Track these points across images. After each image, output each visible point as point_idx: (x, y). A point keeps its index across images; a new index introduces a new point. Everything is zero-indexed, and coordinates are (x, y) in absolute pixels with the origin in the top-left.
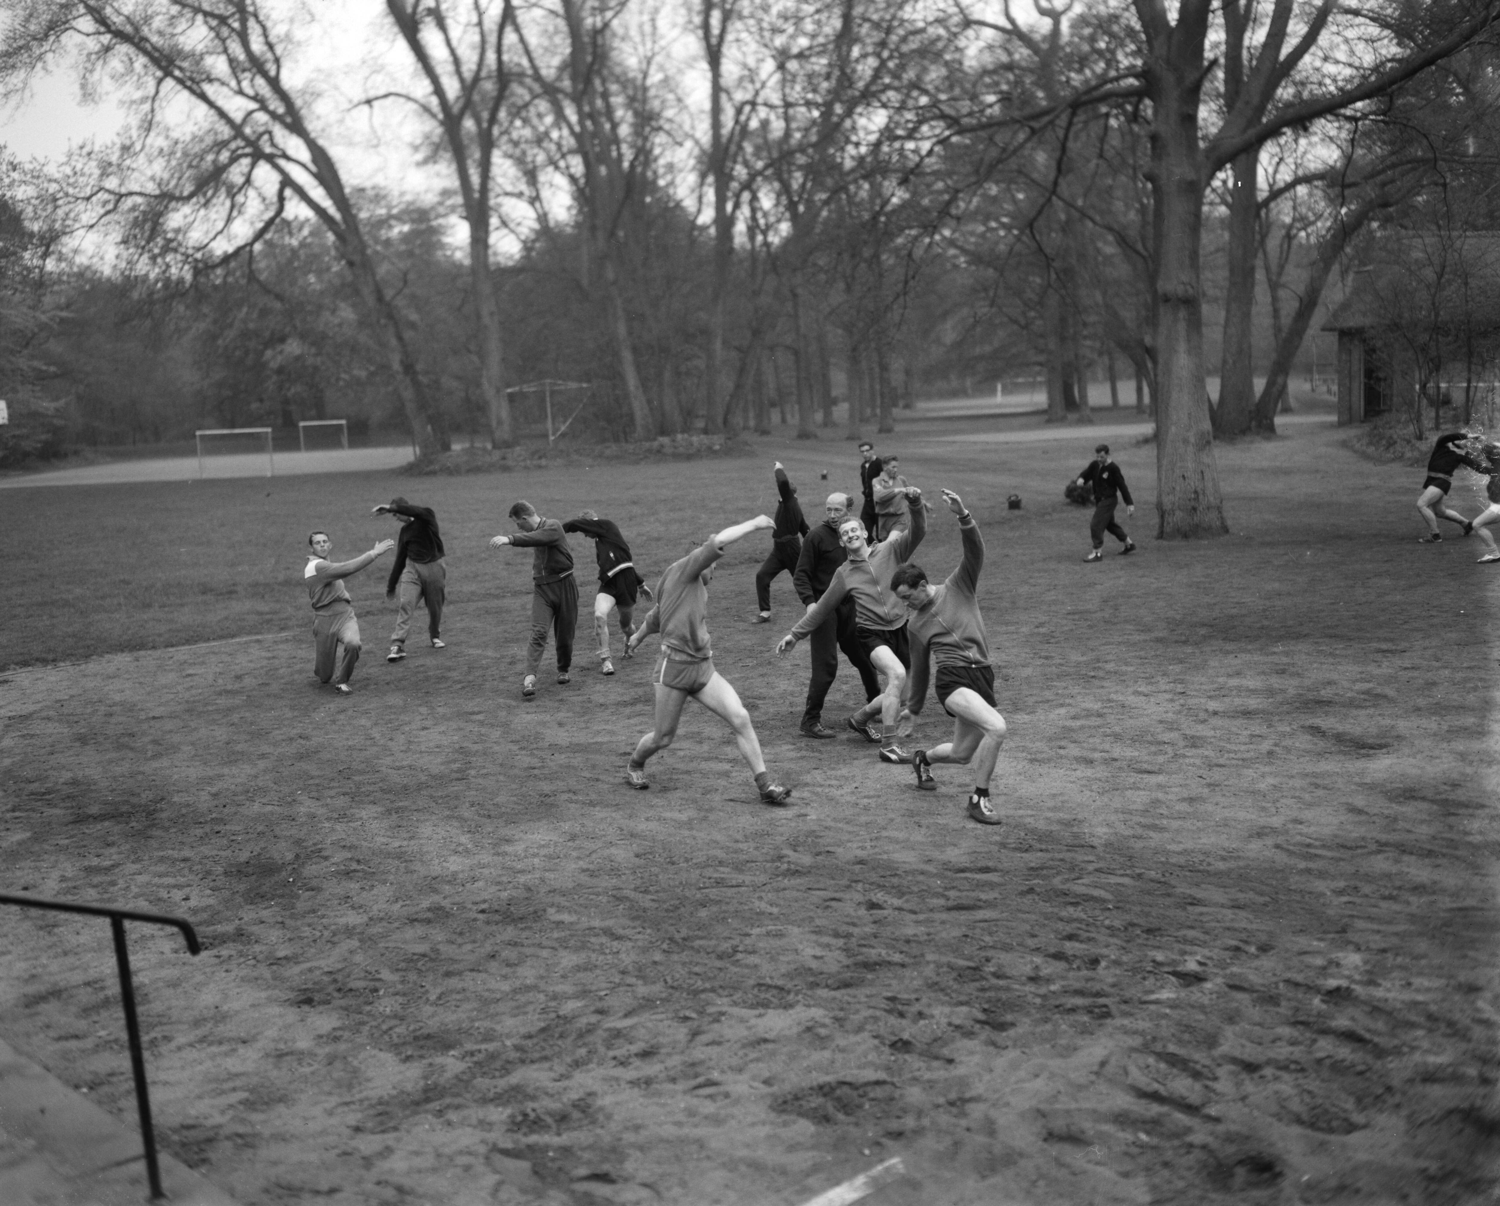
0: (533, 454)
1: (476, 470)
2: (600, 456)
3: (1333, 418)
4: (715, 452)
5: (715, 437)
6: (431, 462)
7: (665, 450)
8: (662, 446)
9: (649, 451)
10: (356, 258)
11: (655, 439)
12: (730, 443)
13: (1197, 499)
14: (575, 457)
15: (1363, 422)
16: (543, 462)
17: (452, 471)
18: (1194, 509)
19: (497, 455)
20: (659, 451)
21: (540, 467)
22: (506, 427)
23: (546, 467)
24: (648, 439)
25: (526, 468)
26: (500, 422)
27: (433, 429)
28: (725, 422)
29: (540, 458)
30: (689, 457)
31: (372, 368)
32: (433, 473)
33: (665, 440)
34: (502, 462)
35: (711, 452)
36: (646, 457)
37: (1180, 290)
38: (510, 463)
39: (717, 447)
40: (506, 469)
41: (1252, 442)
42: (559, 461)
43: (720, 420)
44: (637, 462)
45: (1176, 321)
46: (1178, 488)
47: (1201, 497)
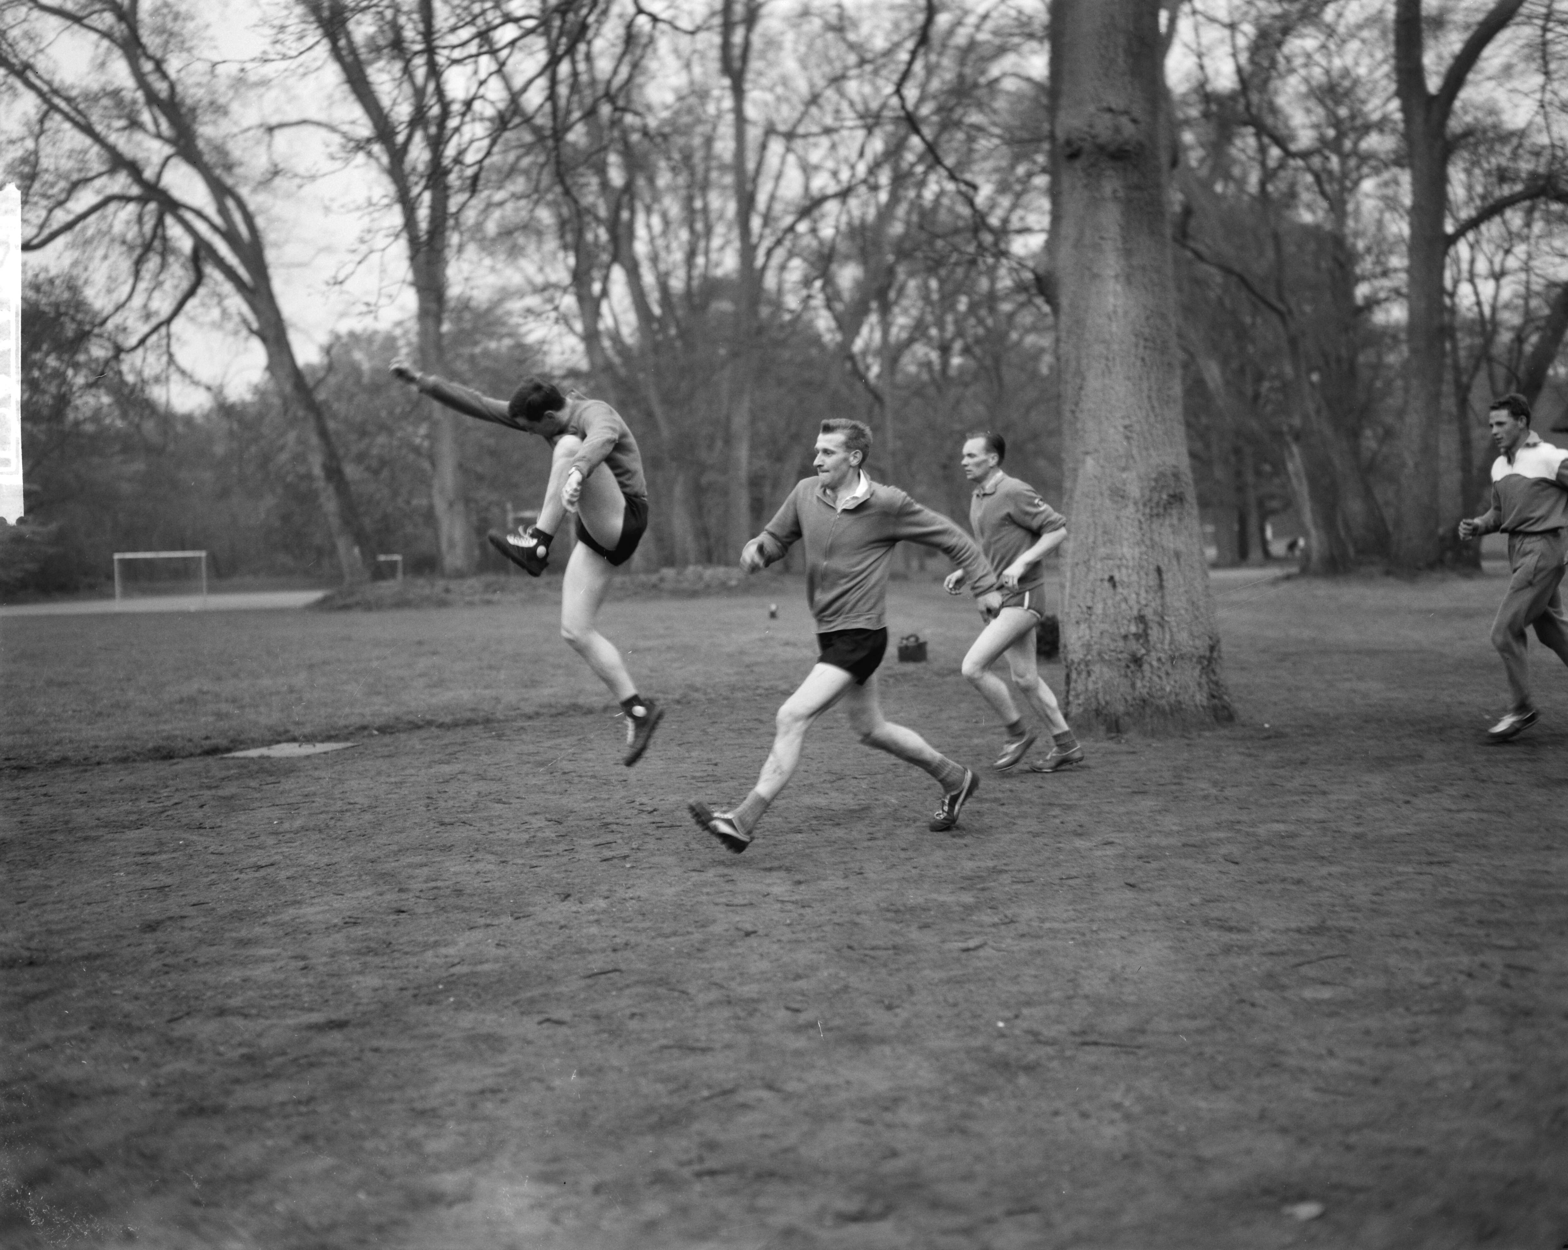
0: (488, 586)
7: (665, 585)
8: (663, 579)
9: (643, 585)
11: (656, 571)
13: (1143, 636)
14: (542, 591)
18: (1137, 661)
19: (440, 586)
20: (656, 586)
21: (489, 602)
22: (459, 551)
23: (499, 603)
24: (648, 571)
26: (452, 545)
27: (362, 553)
29: (495, 591)
30: (693, 594)
33: (669, 573)
36: (636, 594)
37: (1103, 128)
38: (454, 596)
39: (733, 583)
40: (445, 604)
41: (1443, 580)
42: (518, 596)
45: (1095, 203)
46: (1099, 609)
47: (1154, 633)
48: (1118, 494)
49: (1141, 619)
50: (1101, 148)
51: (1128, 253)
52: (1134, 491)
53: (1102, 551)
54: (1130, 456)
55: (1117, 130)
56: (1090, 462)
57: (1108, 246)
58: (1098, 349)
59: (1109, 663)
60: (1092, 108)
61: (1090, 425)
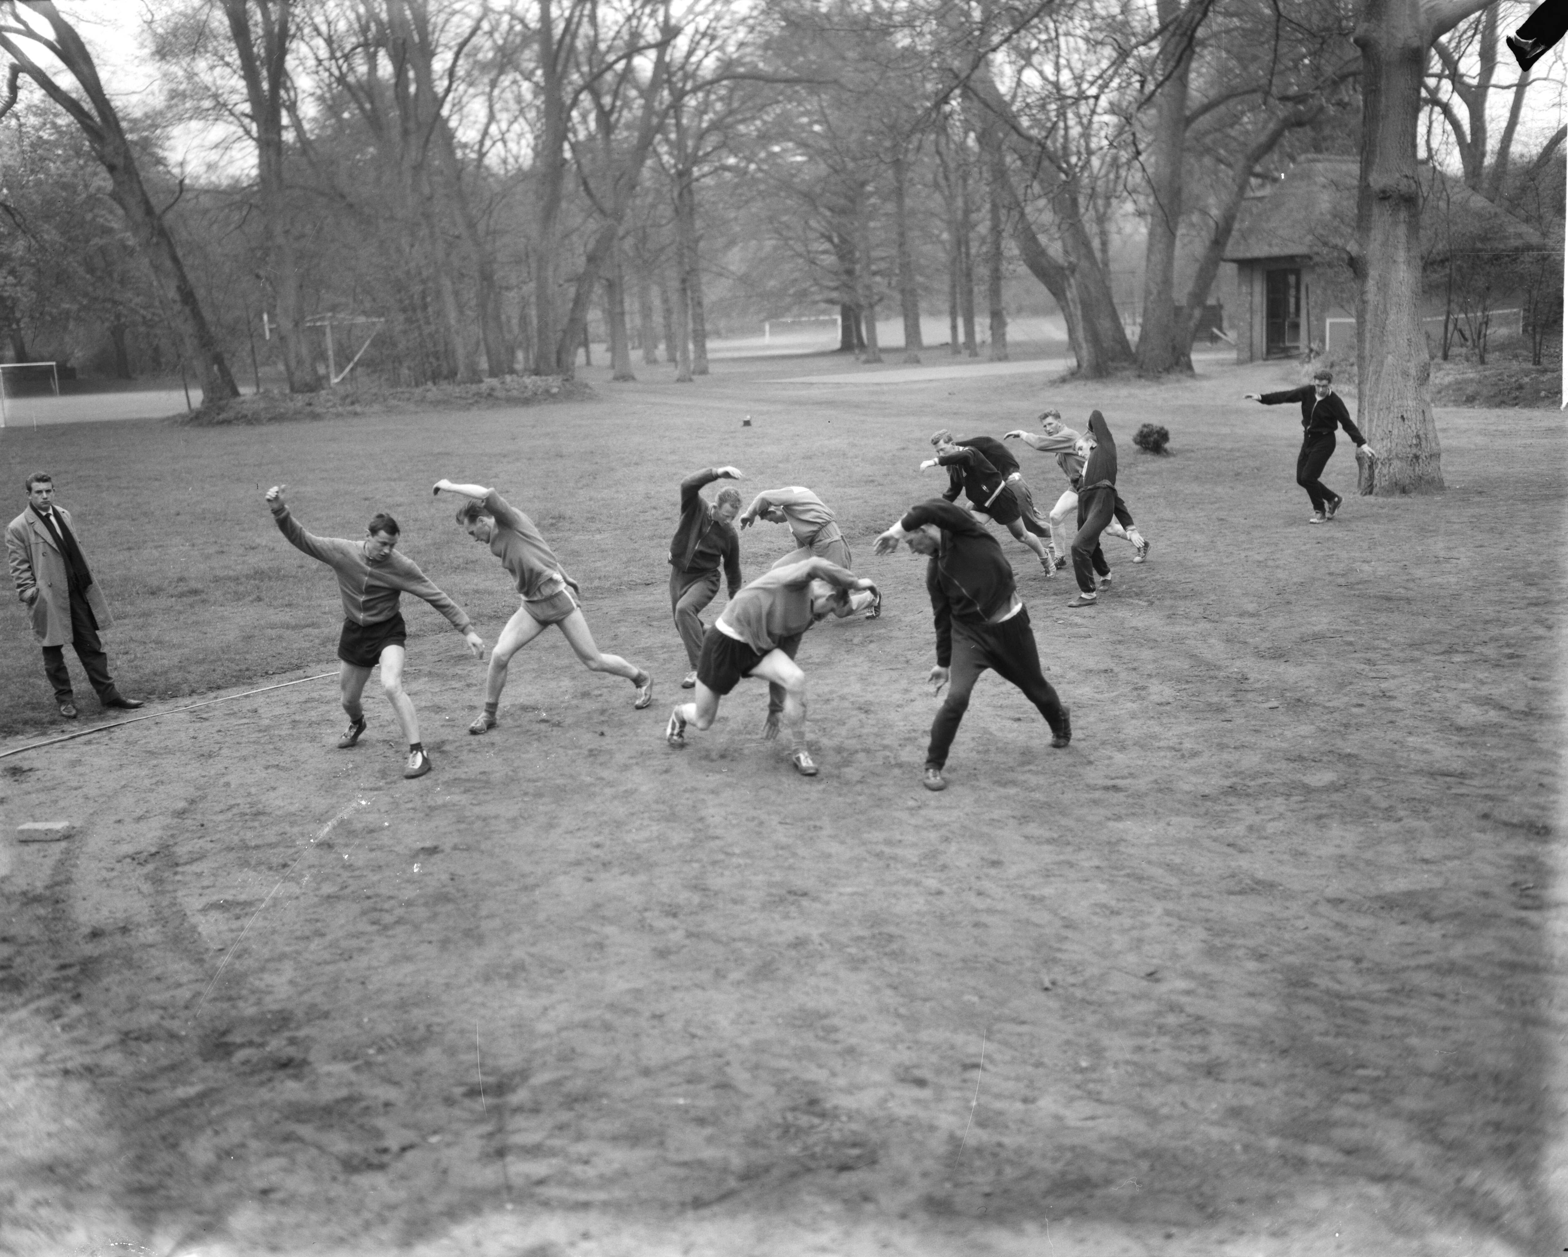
0: (344, 398)
1: (279, 418)
2: (423, 400)
3: (1233, 355)
4: (554, 396)
5: (550, 379)
6: (221, 409)
7: (497, 394)
8: (493, 389)
9: (479, 394)
10: (119, 161)
12: (568, 385)
13: (1419, 445)
14: (395, 402)
15: (1266, 359)
16: (358, 408)
17: (251, 420)
18: (1416, 458)
19: (300, 400)
20: (490, 395)
22: (304, 366)
25: (339, 415)
26: (296, 361)
27: (220, 370)
28: (559, 361)
29: (353, 403)
30: (526, 402)
31: (85, 302)
32: (227, 422)
33: (494, 382)
34: (309, 409)
35: (549, 396)
38: (319, 410)
39: (555, 390)
40: (315, 417)
42: (376, 407)
43: (553, 359)
44: (468, 407)
45: (1396, 223)
46: (1395, 432)
47: (1424, 443)
48: (1406, 374)
49: (1418, 436)
50: (1402, 196)
51: (1409, 250)
52: (1413, 372)
53: (1397, 403)
54: (1410, 355)
55: (1410, 186)
56: (1390, 357)
57: (1400, 246)
58: (1395, 299)
59: (1401, 459)
60: (1397, 175)
61: (1391, 338)
